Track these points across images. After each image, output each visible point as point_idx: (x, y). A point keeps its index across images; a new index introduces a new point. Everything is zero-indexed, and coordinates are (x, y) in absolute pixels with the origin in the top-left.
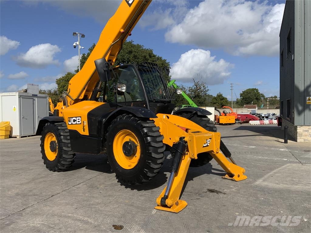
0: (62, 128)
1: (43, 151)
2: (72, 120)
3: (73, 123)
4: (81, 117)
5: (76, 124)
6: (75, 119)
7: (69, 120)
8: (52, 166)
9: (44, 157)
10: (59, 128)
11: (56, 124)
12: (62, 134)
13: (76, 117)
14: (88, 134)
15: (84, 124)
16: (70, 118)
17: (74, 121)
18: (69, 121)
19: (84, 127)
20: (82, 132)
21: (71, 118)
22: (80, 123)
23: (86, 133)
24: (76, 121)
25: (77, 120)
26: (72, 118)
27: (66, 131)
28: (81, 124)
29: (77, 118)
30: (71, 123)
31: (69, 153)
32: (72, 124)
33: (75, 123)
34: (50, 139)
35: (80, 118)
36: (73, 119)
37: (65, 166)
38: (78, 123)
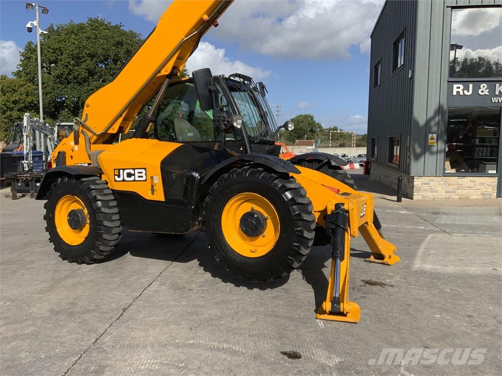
0: (98, 187)
1: (51, 228)
2: (124, 175)
3: (126, 179)
4: (145, 169)
5: (134, 180)
6: (132, 172)
7: (117, 174)
8: (68, 253)
9: (55, 238)
10: (93, 187)
11: (84, 179)
12: (99, 197)
13: (134, 169)
14: (163, 199)
15: (152, 182)
16: (119, 170)
17: (129, 175)
18: (115, 175)
19: (152, 186)
20: (148, 195)
21: (121, 171)
22: (144, 178)
23: (160, 196)
24: (134, 175)
25: (137, 175)
26: (124, 170)
27: (106, 192)
28: (146, 180)
29: (137, 171)
30: (121, 179)
31: (113, 232)
32: (124, 180)
33: (132, 178)
34: (64, 208)
35: (143, 171)
36: (126, 171)
37: (105, 254)
38: (137, 179)
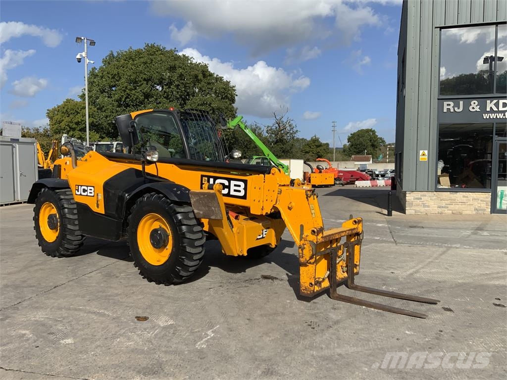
0: (66, 197)
1: (37, 227)
2: (81, 189)
3: (83, 194)
4: (94, 187)
5: (87, 195)
6: (86, 188)
8: (50, 250)
9: (39, 236)
10: (62, 197)
11: (58, 191)
12: (66, 206)
13: (87, 186)
14: (103, 212)
15: (98, 198)
16: (79, 186)
17: (84, 191)
18: (76, 190)
19: (97, 202)
20: (95, 209)
21: (80, 187)
22: (92, 195)
23: (101, 210)
24: (87, 191)
25: (89, 191)
26: (81, 186)
27: (72, 201)
28: (93, 196)
29: (89, 188)
30: (79, 193)
31: (76, 234)
32: (81, 195)
33: (86, 194)
34: (48, 211)
35: (92, 188)
36: (83, 187)
37: (70, 251)
38: (89, 194)
